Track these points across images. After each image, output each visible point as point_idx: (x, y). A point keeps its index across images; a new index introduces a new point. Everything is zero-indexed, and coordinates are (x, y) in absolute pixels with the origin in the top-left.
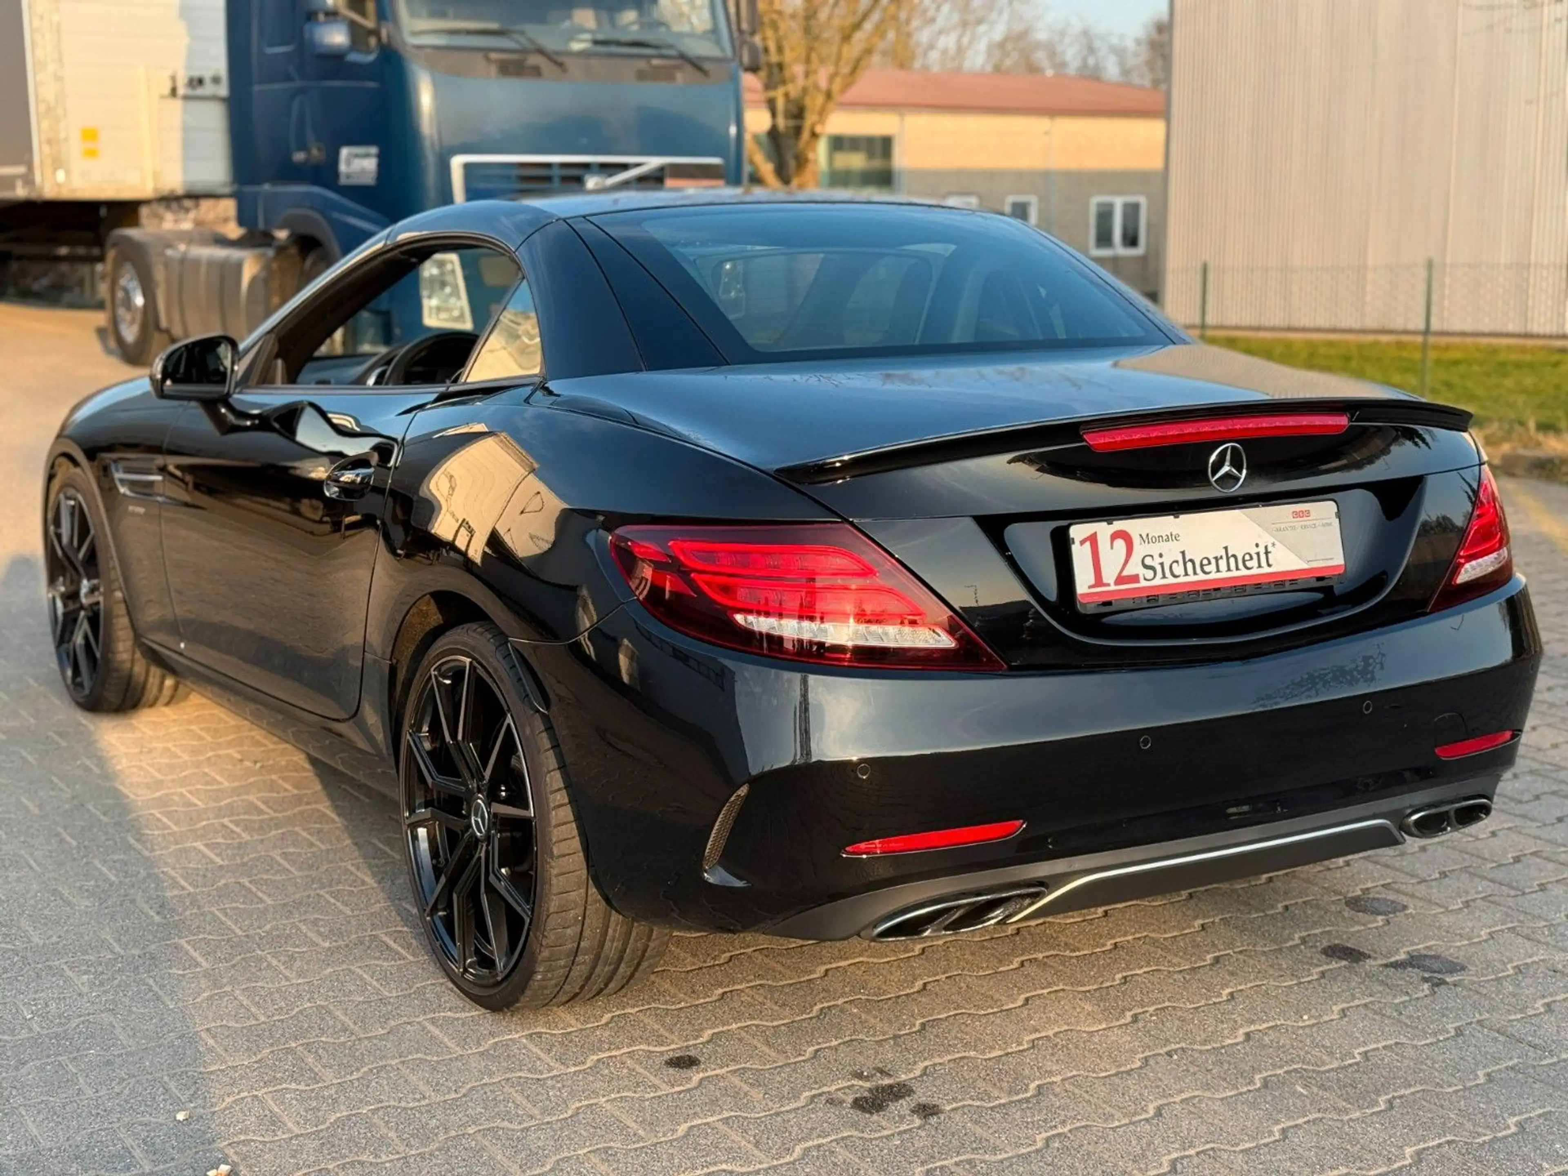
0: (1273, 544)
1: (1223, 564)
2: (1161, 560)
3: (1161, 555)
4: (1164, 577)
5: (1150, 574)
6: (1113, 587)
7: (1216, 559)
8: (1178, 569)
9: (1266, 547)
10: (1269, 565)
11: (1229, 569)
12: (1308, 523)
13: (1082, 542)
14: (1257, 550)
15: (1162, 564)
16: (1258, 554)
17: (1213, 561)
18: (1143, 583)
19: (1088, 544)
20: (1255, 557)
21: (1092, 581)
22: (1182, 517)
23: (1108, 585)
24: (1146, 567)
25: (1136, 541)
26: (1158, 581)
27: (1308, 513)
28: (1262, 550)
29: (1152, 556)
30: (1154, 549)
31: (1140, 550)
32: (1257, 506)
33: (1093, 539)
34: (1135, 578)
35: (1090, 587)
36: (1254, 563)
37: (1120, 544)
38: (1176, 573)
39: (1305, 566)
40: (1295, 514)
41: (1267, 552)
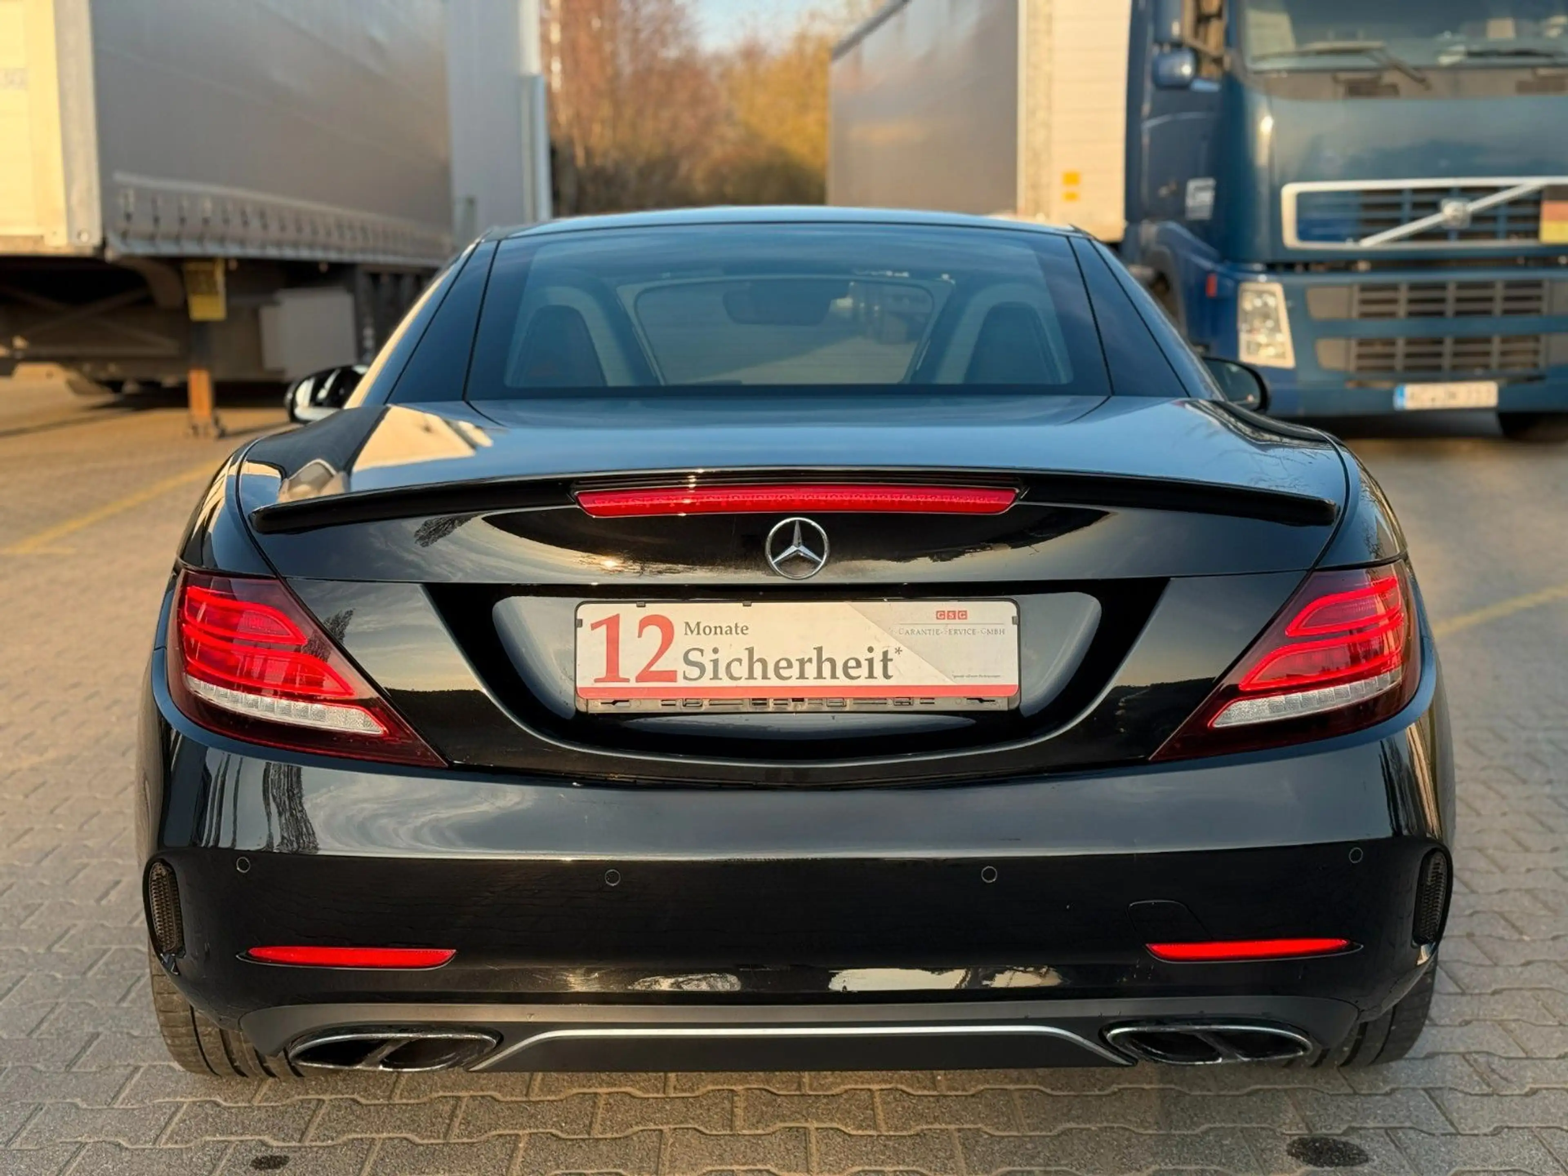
0: (898, 651)
1: (811, 670)
2: (715, 657)
3: (715, 651)
4: (716, 676)
5: (695, 672)
6: (633, 684)
7: (802, 662)
8: (739, 670)
9: (885, 654)
10: (886, 676)
11: (820, 676)
12: (962, 627)
13: (595, 626)
14: (870, 656)
15: (715, 662)
16: (871, 662)
17: (796, 665)
18: (681, 683)
19: (603, 630)
20: (865, 664)
21: (603, 673)
22: (755, 605)
23: (627, 680)
24: (687, 661)
25: (680, 630)
26: (706, 682)
27: (963, 615)
28: (877, 656)
29: (702, 651)
30: (707, 642)
31: (682, 641)
32: (882, 600)
33: (613, 624)
34: (670, 676)
35: (597, 680)
36: (864, 670)
37: (654, 634)
38: (735, 675)
39: (949, 682)
40: (941, 615)
41: (886, 659)
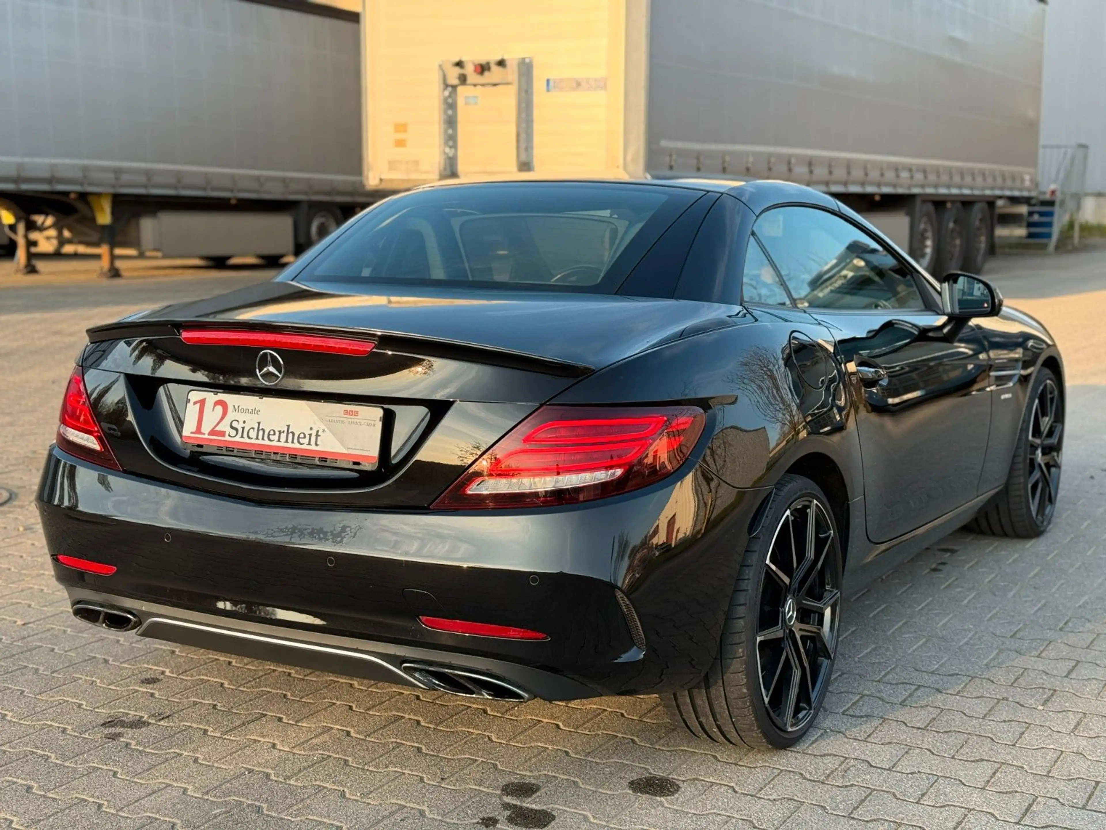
0: (324, 431)
1: (283, 436)
2: (243, 425)
3: (244, 422)
4: (242, 437)
5: (233, 433)
6: (206, 436)
7: (280, 432)
8: (253, 434)
9: (318, 431)
10: (316, 445)
11: (287, 441)
12: (355, 420)
13: (195, 403)
14: (310, 432)
15: (243, 428)
16: (310, 435)
17: (277, 433)
18: (227, 438)
19: (198, 406)
20: (308, 436)
21: (194, 430)
22: (264, 398)
23: (204, 434)
24: (232, 427)
25: (230, 409)
26: (238, 439)
27: (356, 414)
28: (314, 433)
29: (238, 421)
30: (241, 417)
31: (231, 415)
32: (321, 402)
33: (202, 403)
34: (222, 434)
35: (192, 433)
36: (306, 441)
37: (219, 409)
38: (251, 436)
39: (344, 451)
40: (346, 412)
41: (317, 435)
